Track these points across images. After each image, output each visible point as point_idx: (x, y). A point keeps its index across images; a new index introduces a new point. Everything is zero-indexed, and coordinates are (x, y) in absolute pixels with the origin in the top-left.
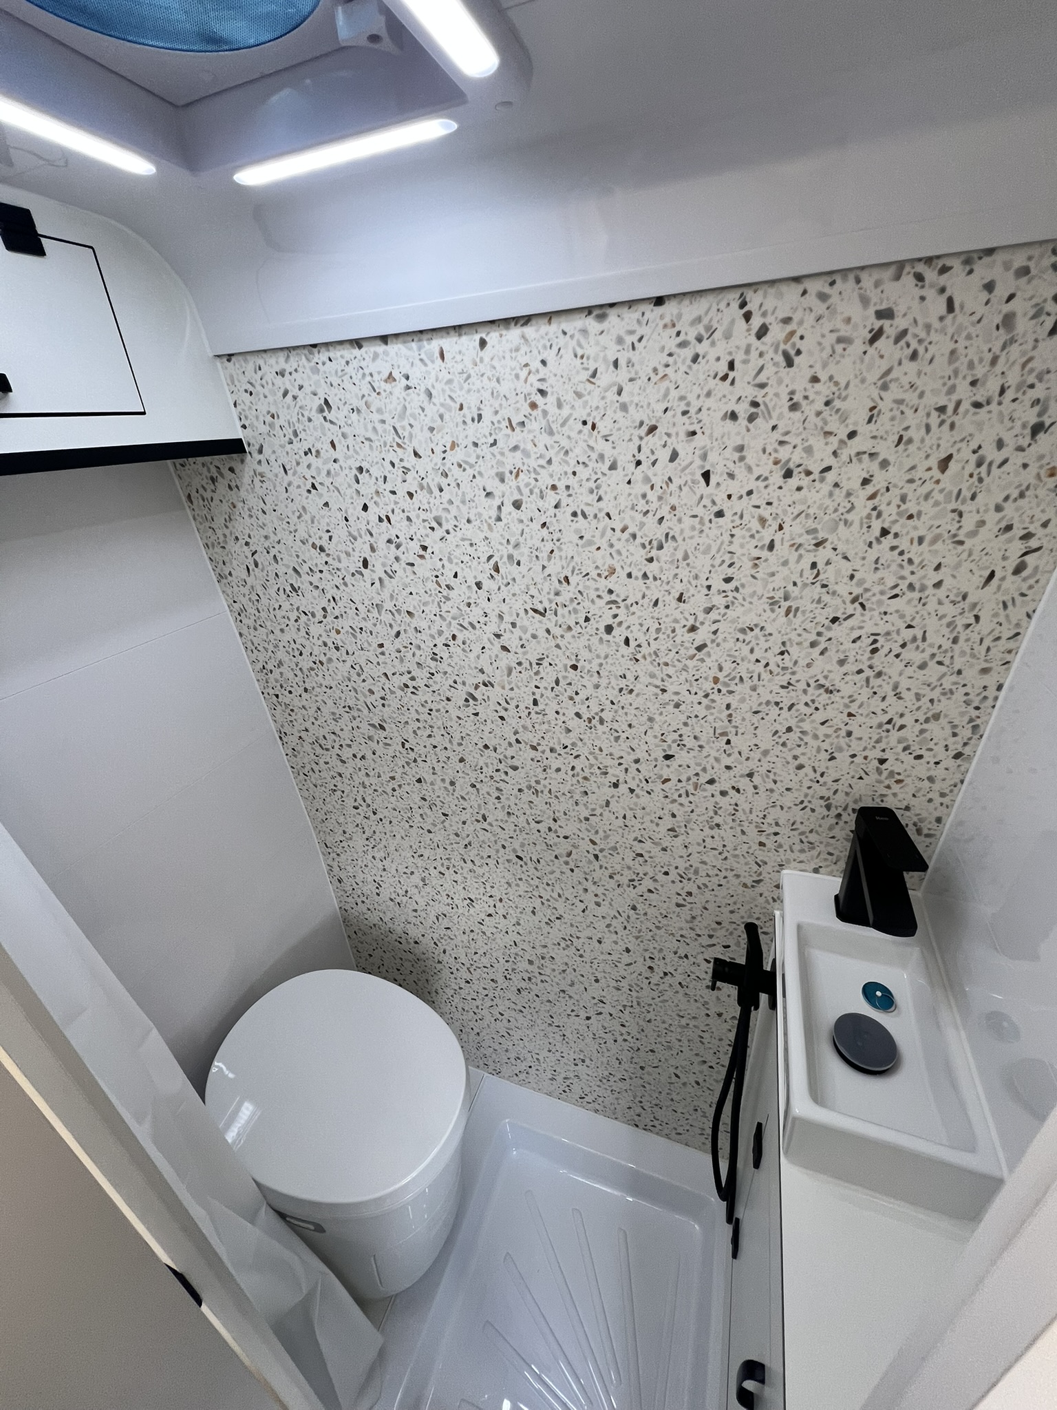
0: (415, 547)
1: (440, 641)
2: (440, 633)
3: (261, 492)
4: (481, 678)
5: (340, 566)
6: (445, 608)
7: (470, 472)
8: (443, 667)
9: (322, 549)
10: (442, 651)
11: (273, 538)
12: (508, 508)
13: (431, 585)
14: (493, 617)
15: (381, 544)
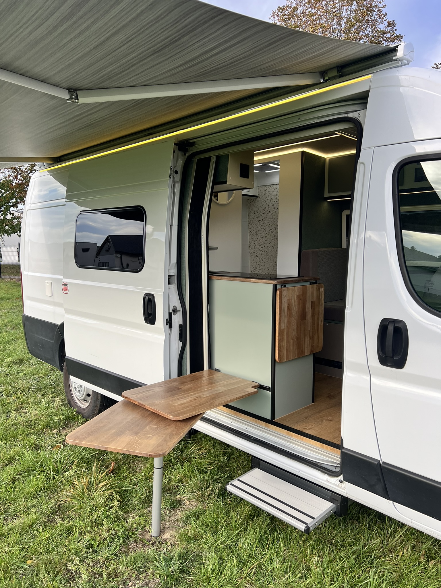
3: (258, 203)
5: (266, 212)
9: (264, 210)
11: (258, 209)
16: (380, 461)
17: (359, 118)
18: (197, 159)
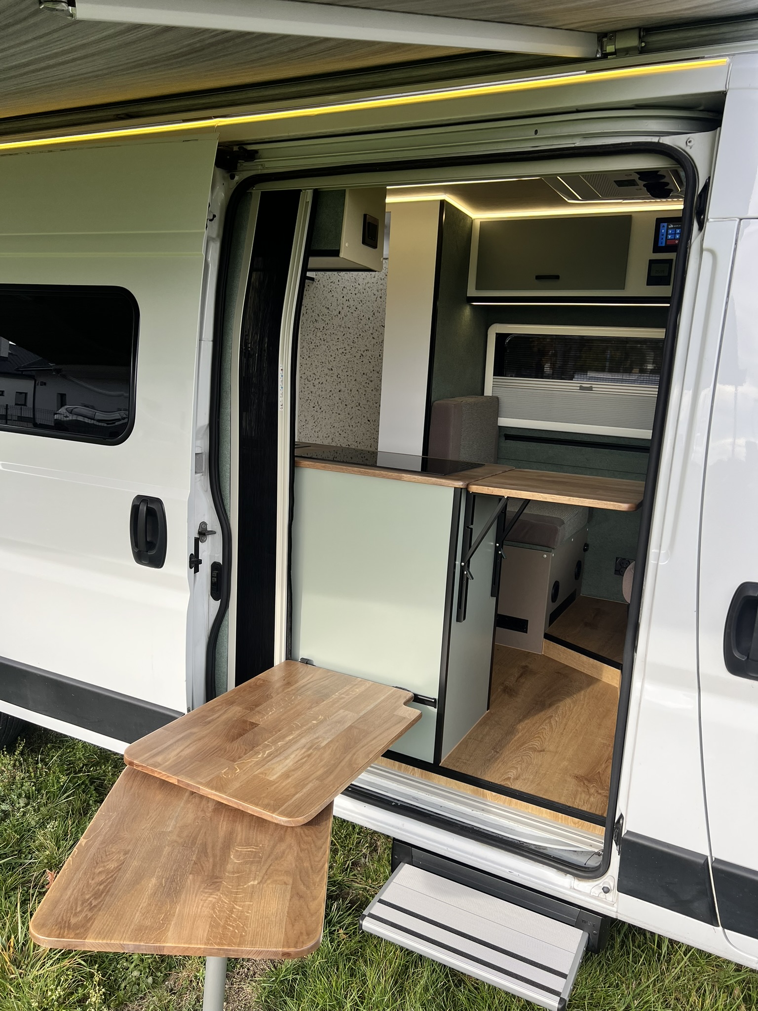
0: (354, 308)
1: (356, 336)
2: (356, 334)
3: (315, 292)
4: (366, 348)
5: (332, 313)
6: (359, 326)
7: (371, 289)
8: (355, 345)
9: (328, 308)
10: (356, 340)
11: (314, 305)
12: (379, 298)
13: (356, 319)
14: (371, 328)
15: (345, 307)
16: (707, 857)
17: (688, 150)
18: (262, 192)
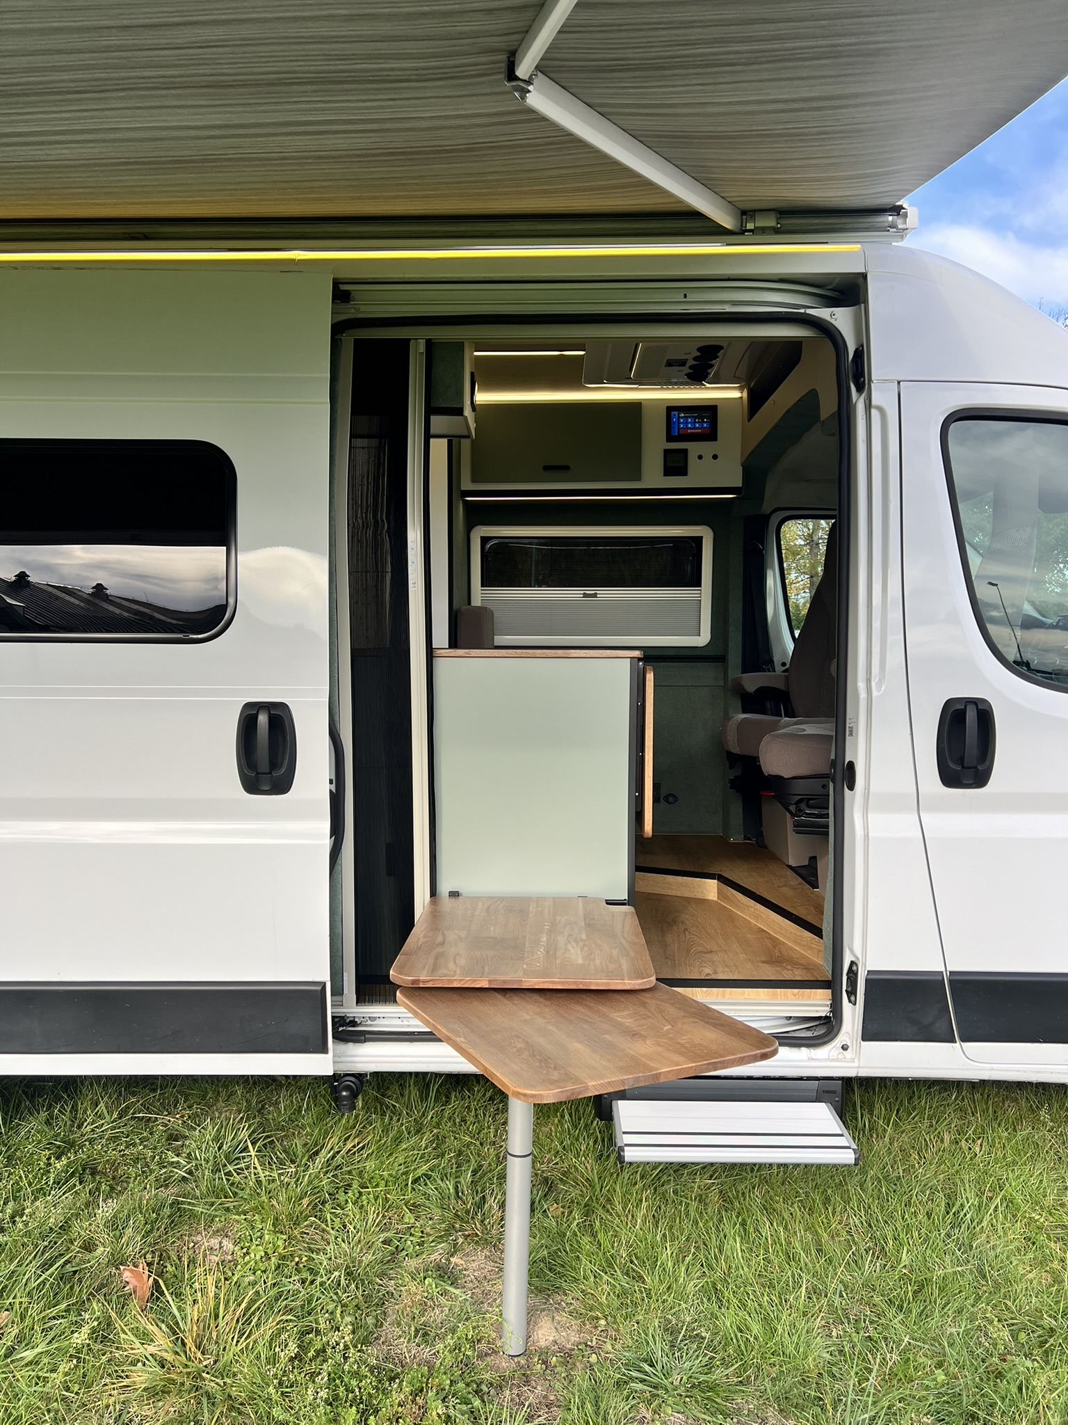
17: (833, 321)
18: (355, 339)
